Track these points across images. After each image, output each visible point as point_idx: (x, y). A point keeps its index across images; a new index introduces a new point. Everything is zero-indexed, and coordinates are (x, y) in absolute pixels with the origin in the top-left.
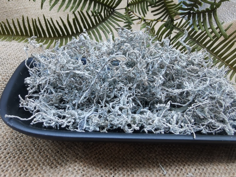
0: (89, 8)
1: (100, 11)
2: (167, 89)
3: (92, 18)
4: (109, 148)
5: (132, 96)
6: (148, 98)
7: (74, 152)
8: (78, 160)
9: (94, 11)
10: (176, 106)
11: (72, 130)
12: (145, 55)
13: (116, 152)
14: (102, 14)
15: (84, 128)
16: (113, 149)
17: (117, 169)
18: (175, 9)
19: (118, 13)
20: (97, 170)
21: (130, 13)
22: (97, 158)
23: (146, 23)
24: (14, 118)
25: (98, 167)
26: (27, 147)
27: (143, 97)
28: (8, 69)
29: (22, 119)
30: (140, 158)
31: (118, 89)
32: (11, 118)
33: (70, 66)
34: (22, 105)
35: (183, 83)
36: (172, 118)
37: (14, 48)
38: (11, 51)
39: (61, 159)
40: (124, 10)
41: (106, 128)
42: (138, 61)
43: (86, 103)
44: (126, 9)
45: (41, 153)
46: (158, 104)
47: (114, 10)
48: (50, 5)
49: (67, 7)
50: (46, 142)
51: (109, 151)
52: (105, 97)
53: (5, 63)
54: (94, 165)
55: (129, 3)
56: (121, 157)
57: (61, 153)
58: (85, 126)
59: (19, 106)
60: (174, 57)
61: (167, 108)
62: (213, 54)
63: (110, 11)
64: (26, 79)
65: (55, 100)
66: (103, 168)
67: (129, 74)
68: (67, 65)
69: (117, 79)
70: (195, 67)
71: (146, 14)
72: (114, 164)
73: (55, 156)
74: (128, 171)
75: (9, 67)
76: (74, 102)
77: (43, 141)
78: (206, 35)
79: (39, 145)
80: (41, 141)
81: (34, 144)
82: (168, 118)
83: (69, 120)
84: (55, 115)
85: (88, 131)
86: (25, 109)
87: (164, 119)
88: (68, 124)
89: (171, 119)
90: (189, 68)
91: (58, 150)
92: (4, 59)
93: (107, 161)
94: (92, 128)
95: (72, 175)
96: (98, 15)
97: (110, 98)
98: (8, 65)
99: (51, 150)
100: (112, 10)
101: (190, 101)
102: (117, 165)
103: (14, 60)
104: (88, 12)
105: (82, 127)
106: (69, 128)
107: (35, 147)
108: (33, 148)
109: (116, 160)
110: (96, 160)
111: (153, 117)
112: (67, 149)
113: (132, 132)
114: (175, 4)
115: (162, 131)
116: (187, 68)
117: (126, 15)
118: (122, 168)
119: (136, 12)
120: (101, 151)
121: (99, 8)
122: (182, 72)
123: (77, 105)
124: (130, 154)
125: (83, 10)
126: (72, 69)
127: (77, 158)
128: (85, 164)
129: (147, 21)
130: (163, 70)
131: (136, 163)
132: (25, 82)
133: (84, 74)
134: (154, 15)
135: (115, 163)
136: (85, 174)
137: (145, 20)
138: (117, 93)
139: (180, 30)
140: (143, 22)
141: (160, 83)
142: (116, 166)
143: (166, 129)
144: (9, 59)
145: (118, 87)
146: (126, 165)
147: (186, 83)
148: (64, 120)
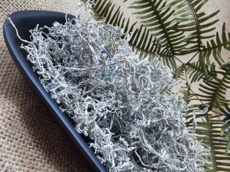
0: (157, 34)
1: (162, 45)
2: (144, 138)
3: (152, 44)
4: (52, 128)
5: (112, 110)
6: (123, 129)
7: (26, 100)
8: (20, 107)
9: (158, 40)
10: (138, 161)
11: (42, 82)
12: (155, 95)
13: (55, 137)
14: (162, 49)
15: (51, 91)
16: (55, 132)
17: (39, 147)
18: (221, 102)
19: (174, 61)
20: (24, 129)
21: (183, 70)
22: (36, 123)
23: (188, 92)
24: (14, 28)
25: (28, 128)
26: (3, 63)
27: (120, 123)
28: (56, 9)
29: (18, 35)
30: (66, 162)
31: (108, 95)
32: (11, 25)
33: (91, 39)
34: (32, 32)
35: (162, 148)
36: (123, 162)
37: (76, 4)
38: (72, 2)
39: (12, 94)
40: (182, 64)
41: (66, 110)
42: (144, 90)
43: (74, 78)
44: (183, 64)
45: (6, 76)
46: (123, 139)
47: (173, 56)
48: (132, 5)
49: (142, 18)
50: (18, 75)
51: (51, 130)
52: (92, 90)
53: (58, 4)
54: (26, 124)
55: (190, 63)
56: (53, 144)
57: (18, 91)
58: (53, 90)
59: (30, 30)
60: (176, 118)
61: (127, 149)
62: (215, 166)
63: (170, 53)
64: (56, 22)
65: (57, 53)
66: (30, 134)
67: (127, 94)
68: (90, 36)
69: (115, 88)
70: (186, 150)
71: (194, 82)
72: (42, 141)
73: (11, 88)
74: (45, 159)
75: (58, 9)
76: (66, 68)
77: (18, 72)
78: (225, 146)
79: (12, 71)
80: (17, 71)
81: (10, 67)
82: (120, 158)
83: (48, 73)
84: (44, 62)
85: (51, 96)
86: (31, 36)
87: (115, 155)
88: (43, 75)
89: (121, 162)
90: (180, 145)
91: (19, 88)
92: (61, 1)
93: (40, 134)
94: (55, 96)
95: (2, 108)
96: (158, 46)
97: (94, 95)
98: (59, 7)
99: (14, 83)
100: (172, 54)
101: (151, 166)
102: (43, 145)
103: (67, 9)
104: (153, 36)
105: (51, 89)
106: (42, 79)
107: (8, 69)
108: (6, 68)
109: (47, 142)
110: (33, 123)
111: (109, 142)
112: (25, 94)
113: (80, 133)
114: (224, 98)
115: (103, 161)
116: (179, 144)
117: (178, 69)
118: (43, 152)
119: (188, 74)
120: (45, 122)
121: (164, 42)
122: (171, 141)
123: (66, 72)
124: (63, 151)
125: (151, 31)
126: (90, 42)
127: (21, 105)
128: (21, 115)
129: (190, 91)
130: (156, 120)
131: (58, 162)
132: (53, 24)
133: (94, 54)
134: (200, 89)
135: (43, 143)
136: (12, 119)
137: (189, 89)
138: (103, 96)
139: (208, 121)
140: (187, 89)
141: (143, 125)
142: (41, 144)
143: (109, 166)
144: (64, 5)
145: (108, 94)
146: (50, 154)
147: (163, 151)
148: (44, 69)
